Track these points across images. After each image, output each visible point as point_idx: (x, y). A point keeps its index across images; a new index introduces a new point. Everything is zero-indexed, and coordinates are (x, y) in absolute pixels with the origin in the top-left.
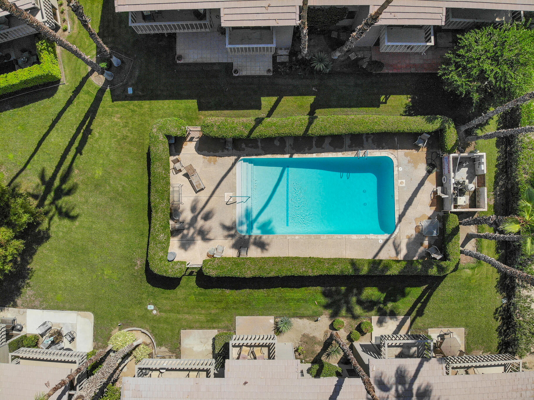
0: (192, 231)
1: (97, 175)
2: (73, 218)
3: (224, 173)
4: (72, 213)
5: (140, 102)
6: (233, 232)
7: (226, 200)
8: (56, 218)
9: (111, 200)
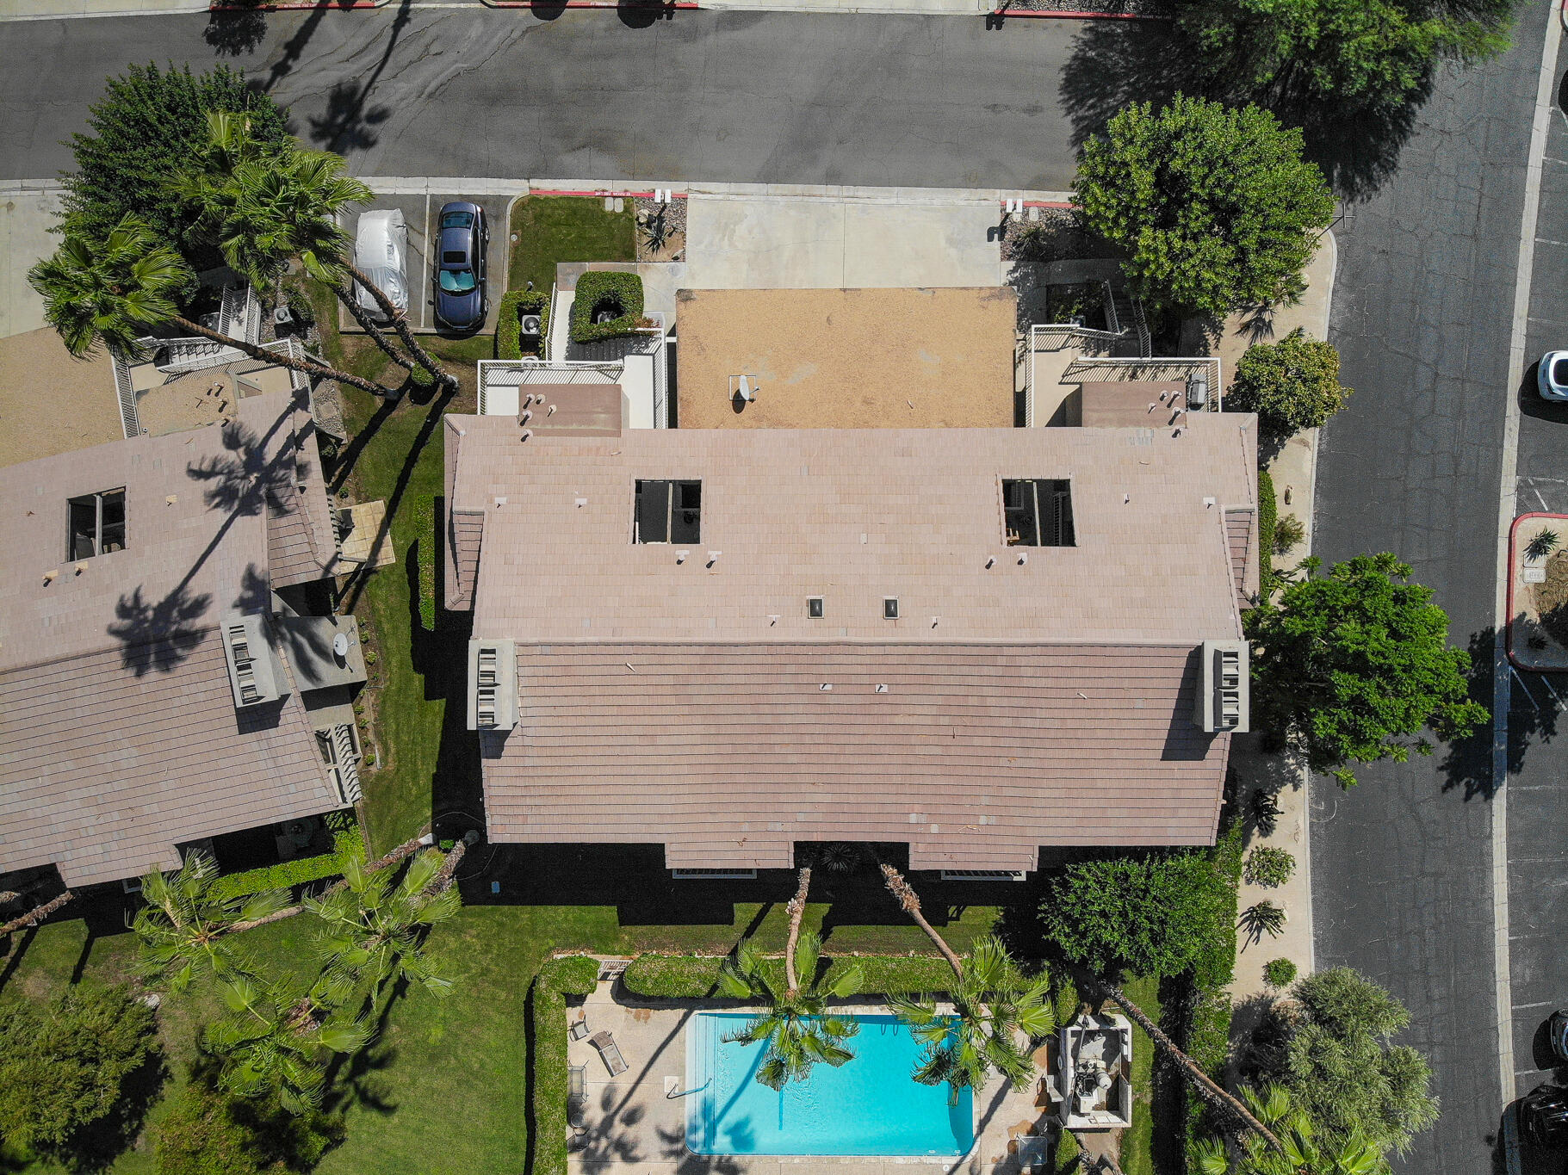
0: (604, 1143)
1: (431, 1040)
2: (388, 1110)
3: (662, 1040)
4: (387, 1101)
5: (513, 908)
6: (679, 1146)
7: (667, 1091)
8: (356, 1108)
9: (459, 1084)
